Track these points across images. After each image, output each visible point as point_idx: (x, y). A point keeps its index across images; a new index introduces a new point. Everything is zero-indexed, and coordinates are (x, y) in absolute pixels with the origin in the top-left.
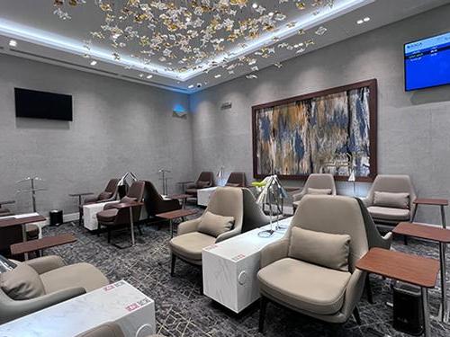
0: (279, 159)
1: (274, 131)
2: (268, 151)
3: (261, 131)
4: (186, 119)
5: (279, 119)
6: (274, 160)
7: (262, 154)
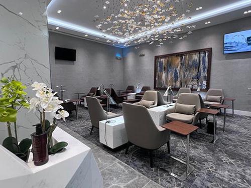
0: (166, 80)
1: (165, 68)
2: (161, 77)
3: (159, 68)
4: (121, 60)
5: (167, 63)
7: (158, 78)
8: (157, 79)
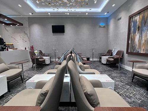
0: (140, 43)
1: (139, 27)
2: (134, 40)
3: (132, 29)
4: (105, 27)
5: (142, 20)
6: (137, 44)
7: (131, 41)
8: (129, 42)
